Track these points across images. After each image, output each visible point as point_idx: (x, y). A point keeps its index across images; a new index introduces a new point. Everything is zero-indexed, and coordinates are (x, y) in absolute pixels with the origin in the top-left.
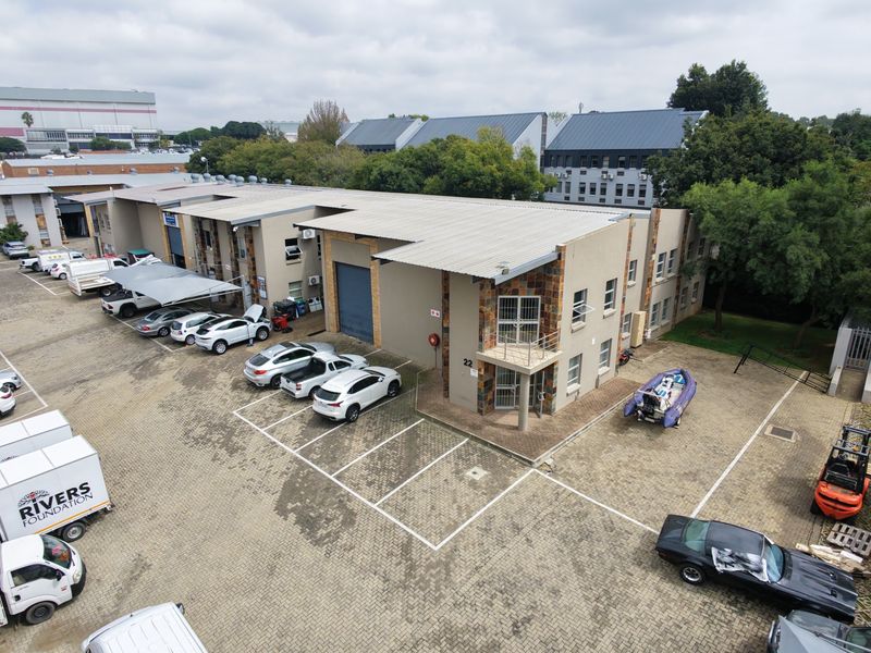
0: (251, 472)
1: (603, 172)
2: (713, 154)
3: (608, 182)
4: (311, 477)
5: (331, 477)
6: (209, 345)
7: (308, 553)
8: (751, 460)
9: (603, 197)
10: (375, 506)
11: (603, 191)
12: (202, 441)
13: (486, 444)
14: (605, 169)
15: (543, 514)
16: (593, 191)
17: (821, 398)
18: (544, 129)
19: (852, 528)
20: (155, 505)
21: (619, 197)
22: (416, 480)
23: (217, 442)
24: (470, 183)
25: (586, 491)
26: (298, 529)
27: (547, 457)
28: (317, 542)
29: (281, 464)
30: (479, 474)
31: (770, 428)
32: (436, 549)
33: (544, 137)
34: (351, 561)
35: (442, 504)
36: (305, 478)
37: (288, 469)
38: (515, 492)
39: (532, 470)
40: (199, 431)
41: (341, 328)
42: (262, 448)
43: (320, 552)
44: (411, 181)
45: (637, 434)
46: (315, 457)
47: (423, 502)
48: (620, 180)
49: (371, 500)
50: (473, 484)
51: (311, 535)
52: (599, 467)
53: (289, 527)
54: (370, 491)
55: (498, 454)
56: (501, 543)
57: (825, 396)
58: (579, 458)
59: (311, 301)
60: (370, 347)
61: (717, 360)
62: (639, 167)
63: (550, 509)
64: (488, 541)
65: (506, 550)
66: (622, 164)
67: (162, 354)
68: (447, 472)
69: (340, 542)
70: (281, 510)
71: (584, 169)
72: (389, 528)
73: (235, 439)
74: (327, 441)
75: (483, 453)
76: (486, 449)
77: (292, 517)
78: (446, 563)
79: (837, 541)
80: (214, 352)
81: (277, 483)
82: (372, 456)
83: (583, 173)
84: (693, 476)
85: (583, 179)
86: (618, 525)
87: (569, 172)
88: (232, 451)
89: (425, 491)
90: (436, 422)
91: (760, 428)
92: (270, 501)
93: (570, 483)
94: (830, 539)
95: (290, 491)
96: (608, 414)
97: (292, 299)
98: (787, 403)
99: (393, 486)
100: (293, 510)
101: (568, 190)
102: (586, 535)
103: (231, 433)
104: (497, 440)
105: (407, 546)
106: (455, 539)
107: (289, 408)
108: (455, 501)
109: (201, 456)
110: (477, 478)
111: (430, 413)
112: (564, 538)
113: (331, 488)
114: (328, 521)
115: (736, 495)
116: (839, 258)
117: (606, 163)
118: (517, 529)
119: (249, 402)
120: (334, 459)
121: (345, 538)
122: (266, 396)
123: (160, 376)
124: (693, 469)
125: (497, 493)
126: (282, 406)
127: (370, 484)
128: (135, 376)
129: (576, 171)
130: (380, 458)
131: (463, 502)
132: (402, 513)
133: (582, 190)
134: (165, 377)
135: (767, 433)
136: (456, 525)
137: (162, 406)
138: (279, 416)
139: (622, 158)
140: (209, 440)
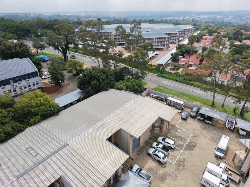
0: (188, 155)
3: (15, 88)
7: (198, 145)
10: (189, 140)
12: (184, 166)
20: (200, 166)
26: (195, 147)
28: (196, 145)
29: (185, 152)
32: (192, 134)
40: (182, 167)
43: (197, 144)
46: (182, 148)
53: (195, 148)
62: (25, 80)
68: (180, 133)
70: (193, 150)
71: (3, 87)
73: (181, 161)
75: (175, 130)
77: (194, 148)
81: (189, 151)
85: (4, 90)
88: (185, 160)
92: (192, 152)
95: (190, 149)
103: (180, 162)
107: (170, 154)
108: (185, 133)
109: (187, 164)
113: (187, 145)
117: (11, 82)
119: (170, 162)
120: (182, 145)
126: (170, 156)
127: (185, 141)
136: (188, 133)
138: (173, 155)
139: (18, 79)
140: (183, 165)
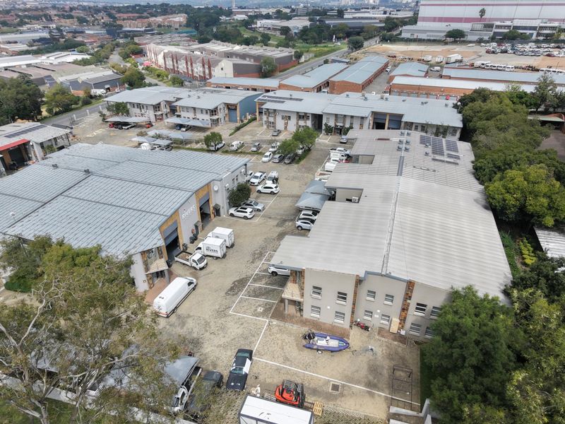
0: (246, 270)
4: (247, 281)
5: (248, 284)
8: (308, 376)
10: (240, 296)
12: (254, 255)
13: (275, 306)
15: (250, 328)
22: (253, 299)
23: (255, 257)
25: (264, 334)
26: (229, 288)
27: (275, 322)
28: (226, 293)
29: (250, 273)
30: (261, 310)
31: (336, 384)
34: (222, 301)
35: (246, 307)
37: (249, 275)
38: (256, 320)
39: (267, 320)
40: (258, 252)
42: (255, 266)
43: (224, 295)
46: (255, 277)
47: (245, 304)
49: (242, 295)
50: (256, 310)
51: (228, 291)
52: (278, 336)
53: (229, 286)
54: (246, 293)
56: (236, 323)
58: (280, 330)
61: (408, 366)
63: (252, 329)
64: (236, 320)
65: (234, 325)
69: (227, 297)
70: (234, 282)
72: (234, 302)
73: (257, 259)
75: (271, 308)
77: (233, 285)
78: (225, 315)
81: (243, 276)
82: (260, 287)
84: (287, 359)
89: (249, 303)
91: (335, 380)
92: (237, 279)
93: (266, 330)
95: (241, 280)
98: (368, 392)
99: (249, 296)
100: (235, 284)
102: (246, 338)
103: (259, 258)
105: (229, 307)
106: (234, 315)
109: (248, 259)
110: (259, 310)
112: (242, 334)
113: (244, 286)
114: (234, 291)
115: (282, 372)
118: (242, 324)
120: (256, 281)
121: (229, 297)
124: (291, 359)
125: (254, 316)
130: (259, 289)
131: (248, 311)
132: (240, 302)
135: (332, 383)
137: (265, 238)
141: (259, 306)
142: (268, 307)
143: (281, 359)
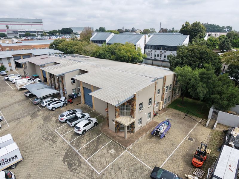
0: (58, 149)
1: (161, 51)
2: (184, 56)
3: (162, 54)
4: (72, 151)
5: (77, 151)
6: (51, 109)
7: (69, 174)
8: (181, 148)
9: (161, 58)
10: (86, 161)
11: (161, 56)
12: (46, 139)
13: (116, 142)
14: (161, 50)
15: (126, 164)
16: (158, 56)
17: (203, 128)
18: (145, 39)
19: (200, 170)
20: (34, 158)
21: (165, 58)
22: (97, 153)
23: (50, 139)
24: (122, 58)
25: (138, 157)
26: (67, 166)
27: (130, 147)
28: (71, 171)
29: (65, 147)
30: (113, 151)
31: (188, 138)
32: (99, 174)
33: (145, 41)
34: (79, 177)
35: (102, 160)
36: (70, 151)
37: (67, 148)
38: (121, 157)
39: (126, 151)
40: (46, 136)
41: (85, 103)
42: (61, 142)
43: (72, 174)
44: (108, 56)
45: (154, 139)
46: (74, 145)
47: (98, 160)
48: (165, 54)
49: (85, 159)
50: (111, 154)
51: (70, 169)
52: (143, 150)
53: (65, 166)
54: (85, 156)
55: (118, 146)
56: (115, 173)
57: (204, 127)
58: (138, 147)
59: (78, 93)
60: (92, 109)
61: (180, 114)
62: (170, 51)
63: (128, 163)
64: (112, 172)
65: (115, 175)
66: (166, 50)
67: (39, 110)
68: (105, 151)
69: (77, 171)
70: (64, 161)
71: (156, 50)
72: (89, 167)
73: (55, 138)
74: (78, 140)
75: (115, 145)
76: (116, 144)
77: (66, 163)
79: (195, 174)
80: (52, 110)
81: (64, 152)
82: (87, 145)
83: (155, 51)
84: (165, 153)
85: (156, 53)
86: (144, 168)
87: (152, 51)
88: (54, 142)
89: (99, 156)
90: (105, 135)
91: (186, 137)
92: (61, 158)
93: (135, 155)
94: (194, 173)
95: (67, 155)
96: (148, 133)
97: (73, 93)
98: (194, 129)
99: (91, 154)
100: (67, 161)
101: (151, 56)
102: (136, 171)
103: (54, 137)
104: (119, 142)
105: (92, 173)
106: (104, 171)
107: (69, 129)
108: (106, 160)
109: (46, 144)
110: (112, 153)
111: (104, 132)
112: (130, 172)
113: (77, 155)
114: (75, 164)
115: (175, 159)
116: (211, 90)
117: (161, 49)
118: (119, 168)
119: (59, 127)
120: (78, 146)
121: (78, 170)
122: (64, 125)
123: (38, 118)
124: (166, 151)
125: (116, 158)
126: (67, 128)
127: (86, 154)
128: (32, 117)
129: (154, 51)
130: (89, 146)
131: (108, 160)
132: (92, 163)
133: (155, 56)
134: (39, 118)
135: (187, 139)
136: (105, 167)
137: (37, 127)
138: (66, 132)
139: (166, 48)
140: (48, 139)
141: (108, 151)
142: (113, 146)
143: (164, 155)
